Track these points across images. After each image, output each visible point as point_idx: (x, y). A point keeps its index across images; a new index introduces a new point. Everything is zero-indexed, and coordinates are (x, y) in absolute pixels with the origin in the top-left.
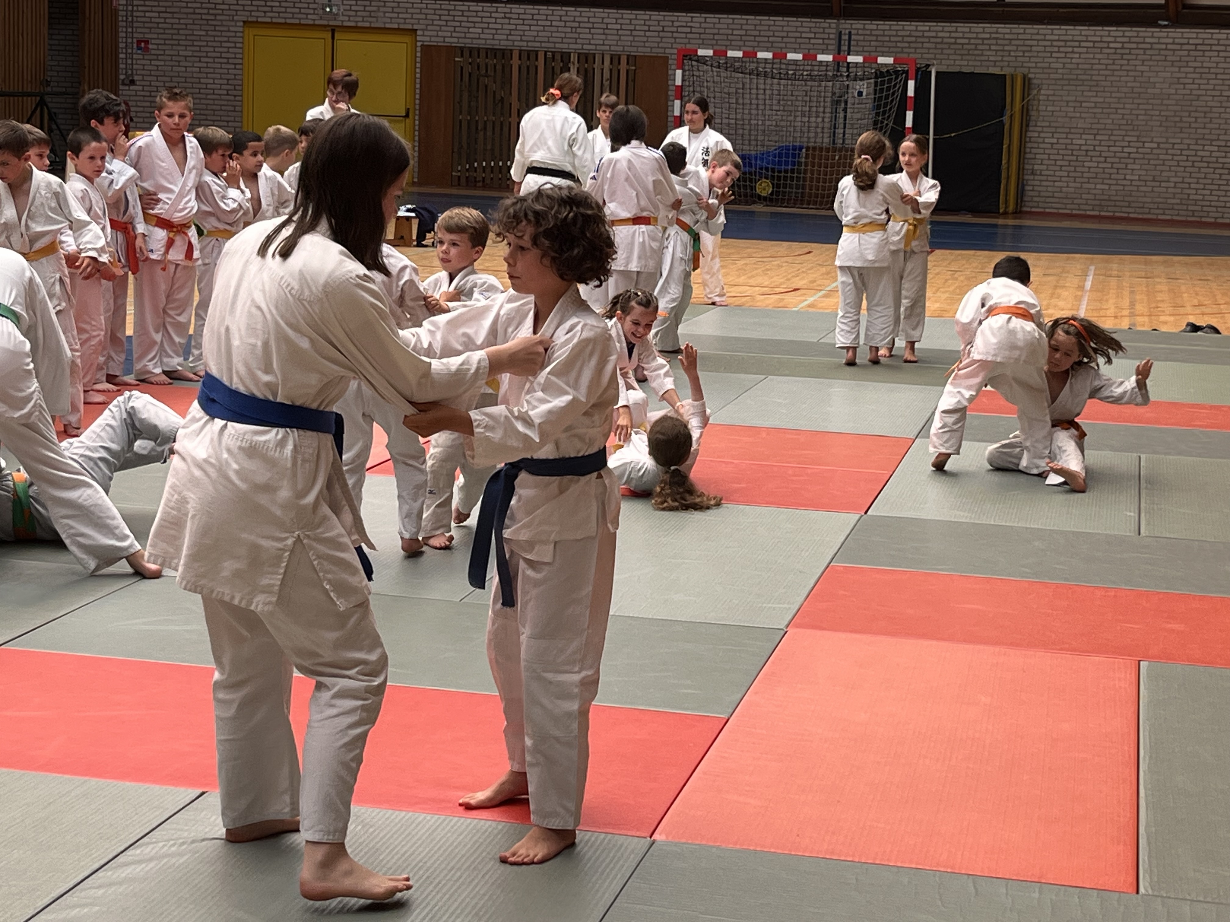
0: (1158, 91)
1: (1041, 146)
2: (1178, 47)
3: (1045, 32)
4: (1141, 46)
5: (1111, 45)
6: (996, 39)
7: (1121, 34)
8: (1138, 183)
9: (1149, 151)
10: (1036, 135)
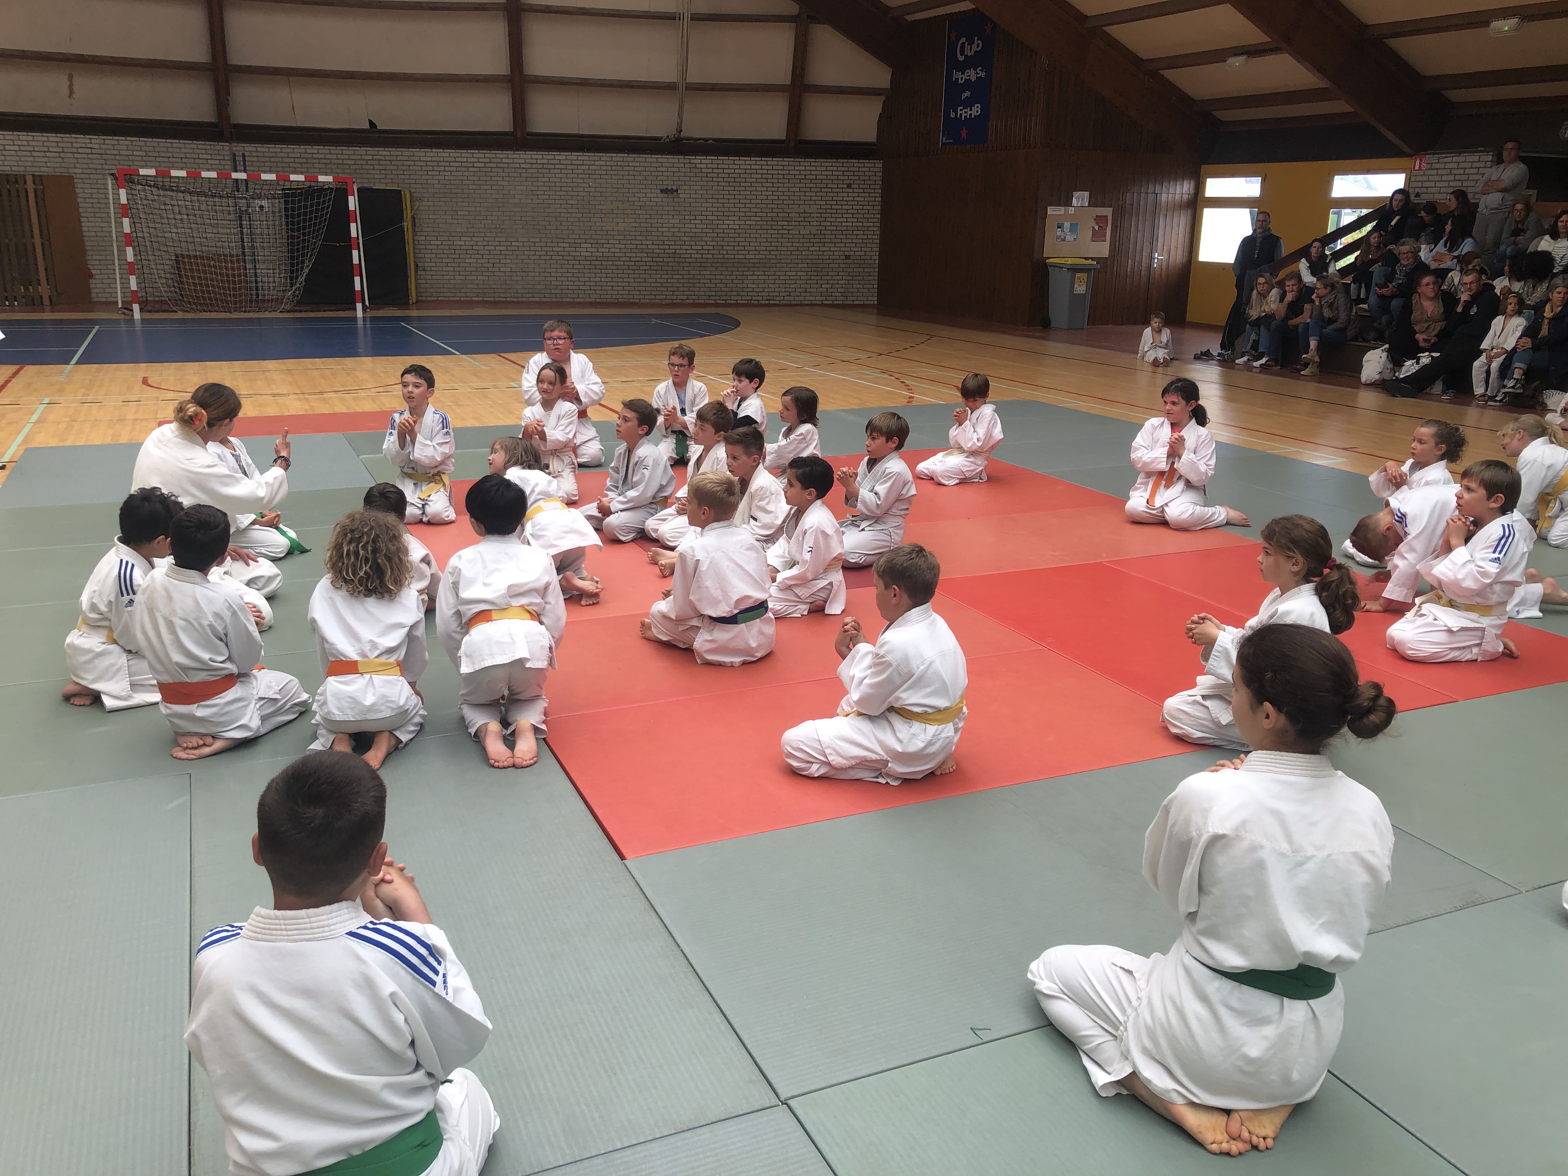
0: (518, 201)
1: (428, 247)
2: (529, 166)
3: (420, 154)
4: (499, 165)
5: (476, 165)
6: (379, 160)
7: (482, 156)
8: (510, 274)
9: (516, 248)
10: (423, 238)
